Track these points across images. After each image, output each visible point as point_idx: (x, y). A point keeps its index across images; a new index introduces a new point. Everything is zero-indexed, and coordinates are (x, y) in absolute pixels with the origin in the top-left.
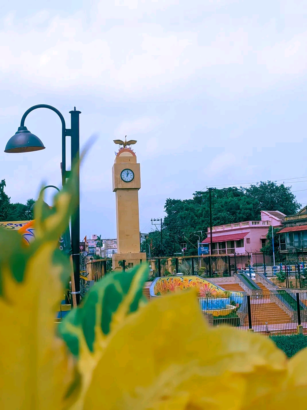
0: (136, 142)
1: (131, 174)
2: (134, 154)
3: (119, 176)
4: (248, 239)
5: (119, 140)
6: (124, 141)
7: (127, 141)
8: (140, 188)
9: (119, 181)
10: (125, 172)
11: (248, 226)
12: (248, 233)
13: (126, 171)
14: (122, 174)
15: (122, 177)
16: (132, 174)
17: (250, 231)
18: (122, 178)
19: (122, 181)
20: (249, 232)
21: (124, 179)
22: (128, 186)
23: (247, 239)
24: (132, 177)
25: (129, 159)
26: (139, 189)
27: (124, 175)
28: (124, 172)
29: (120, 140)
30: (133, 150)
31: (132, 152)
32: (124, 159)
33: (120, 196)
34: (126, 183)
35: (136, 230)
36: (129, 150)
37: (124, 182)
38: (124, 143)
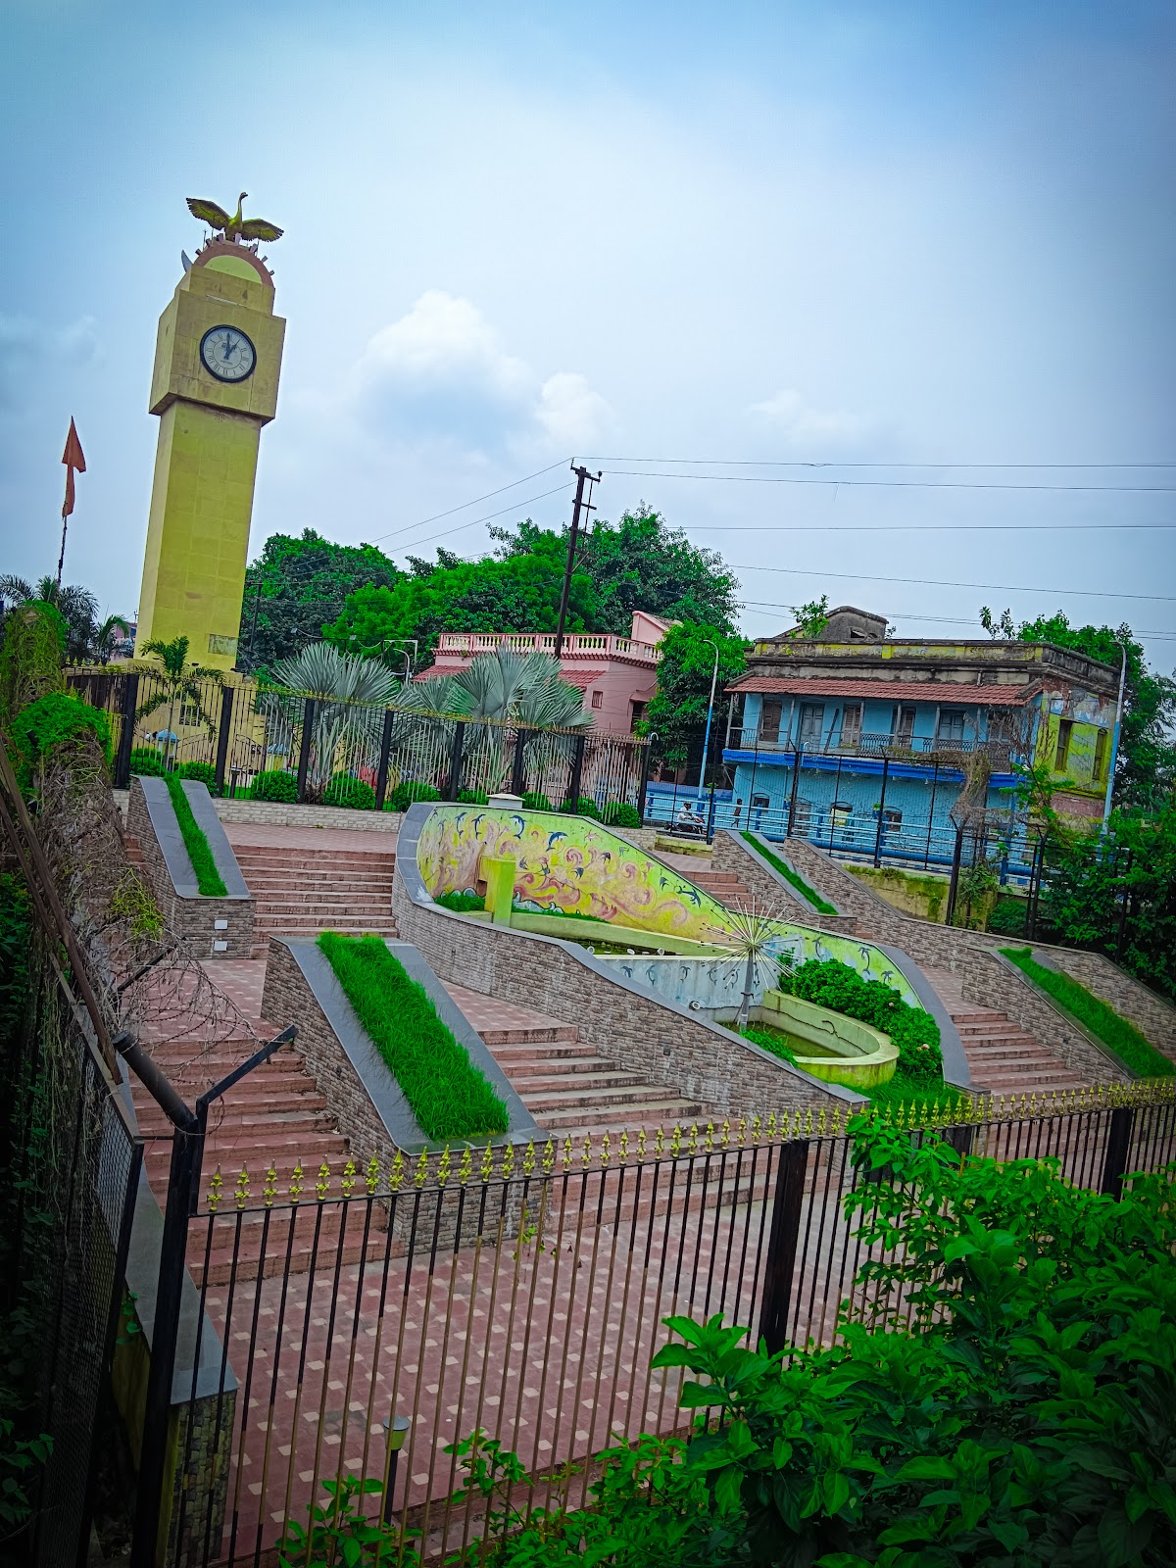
0: (278, 232)
1: (242, 350)
2: (266, 276)
3: (192, 349)
4: (597, 693)
5: (211, 206)
6: (232, 214)
7: (245, 218)
8: (271, 419)
9: (191, 367)
10: (221, 338)
11: (601, 651)
12: (600, 673)
13: (224, 334)
14: (208, 344)
15: (207, 355)
16: (248, 354)
17: (607, 670)
18: (202, 355)
19: (203, 368)
20: (602, 670)
21: (212, 365)
22: (224, 396)
23: (595, 692)
24: (247, 366)
25: (245, 290)
26: (266, 420)
27: (214, 348)
28: (214, 337)
29: (218, 204)
30: (265, 258)
31: (259, 265)
32: (224, 283)
33: (186, 432)
34: (218, 382)
35: (232, 580)
36: (249, 255)
37: (209, 377)
38: (231, 223)
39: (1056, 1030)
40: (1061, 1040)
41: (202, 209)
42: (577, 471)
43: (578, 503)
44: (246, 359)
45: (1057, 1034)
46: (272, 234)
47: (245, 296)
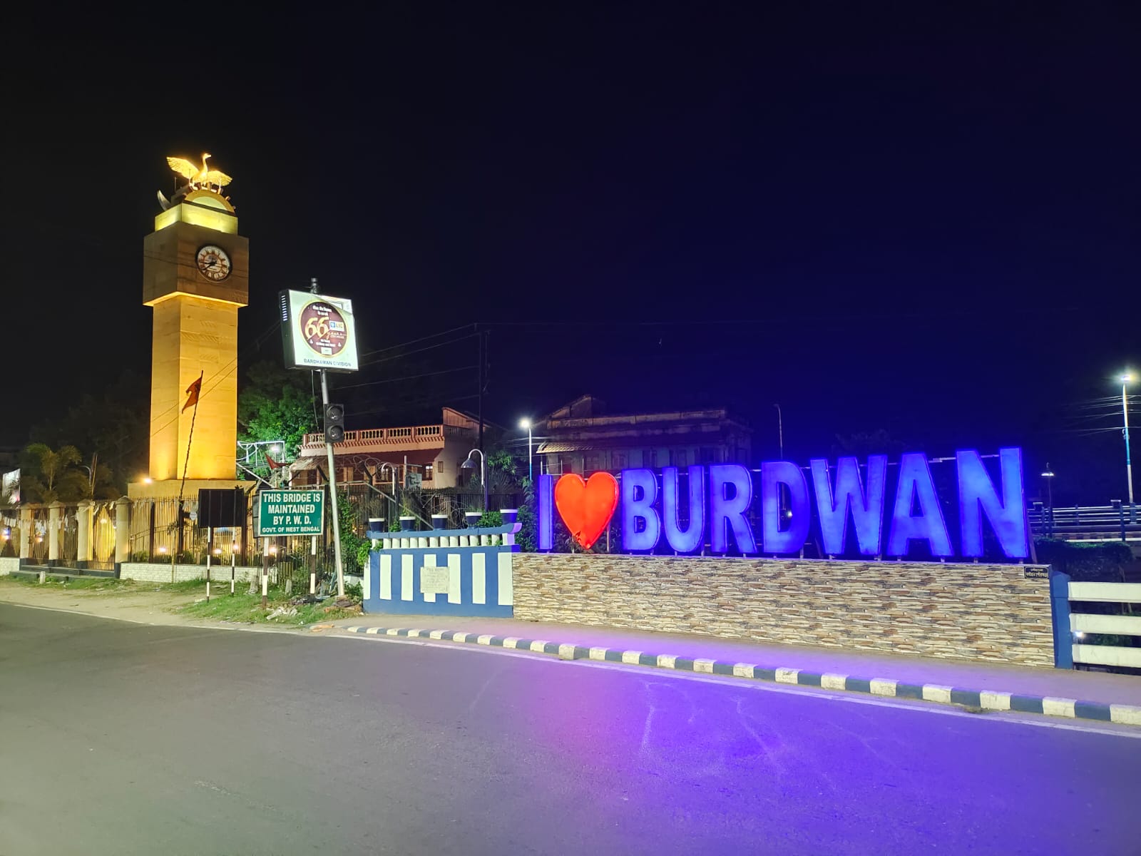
1: (222, 261)
3: (190, 260)
10: (208, 253)
11: (435, 436)
12: (439, 450)
13: (209, 250)
14: (200, 257)
15: (199, 263)
16: (226, 262)
17: (443, 447)
20: (439, 447)
24: (226, 271)
27: (205, 259)
28: (203, 252)
33: (189, 318)
44: (225, 267)
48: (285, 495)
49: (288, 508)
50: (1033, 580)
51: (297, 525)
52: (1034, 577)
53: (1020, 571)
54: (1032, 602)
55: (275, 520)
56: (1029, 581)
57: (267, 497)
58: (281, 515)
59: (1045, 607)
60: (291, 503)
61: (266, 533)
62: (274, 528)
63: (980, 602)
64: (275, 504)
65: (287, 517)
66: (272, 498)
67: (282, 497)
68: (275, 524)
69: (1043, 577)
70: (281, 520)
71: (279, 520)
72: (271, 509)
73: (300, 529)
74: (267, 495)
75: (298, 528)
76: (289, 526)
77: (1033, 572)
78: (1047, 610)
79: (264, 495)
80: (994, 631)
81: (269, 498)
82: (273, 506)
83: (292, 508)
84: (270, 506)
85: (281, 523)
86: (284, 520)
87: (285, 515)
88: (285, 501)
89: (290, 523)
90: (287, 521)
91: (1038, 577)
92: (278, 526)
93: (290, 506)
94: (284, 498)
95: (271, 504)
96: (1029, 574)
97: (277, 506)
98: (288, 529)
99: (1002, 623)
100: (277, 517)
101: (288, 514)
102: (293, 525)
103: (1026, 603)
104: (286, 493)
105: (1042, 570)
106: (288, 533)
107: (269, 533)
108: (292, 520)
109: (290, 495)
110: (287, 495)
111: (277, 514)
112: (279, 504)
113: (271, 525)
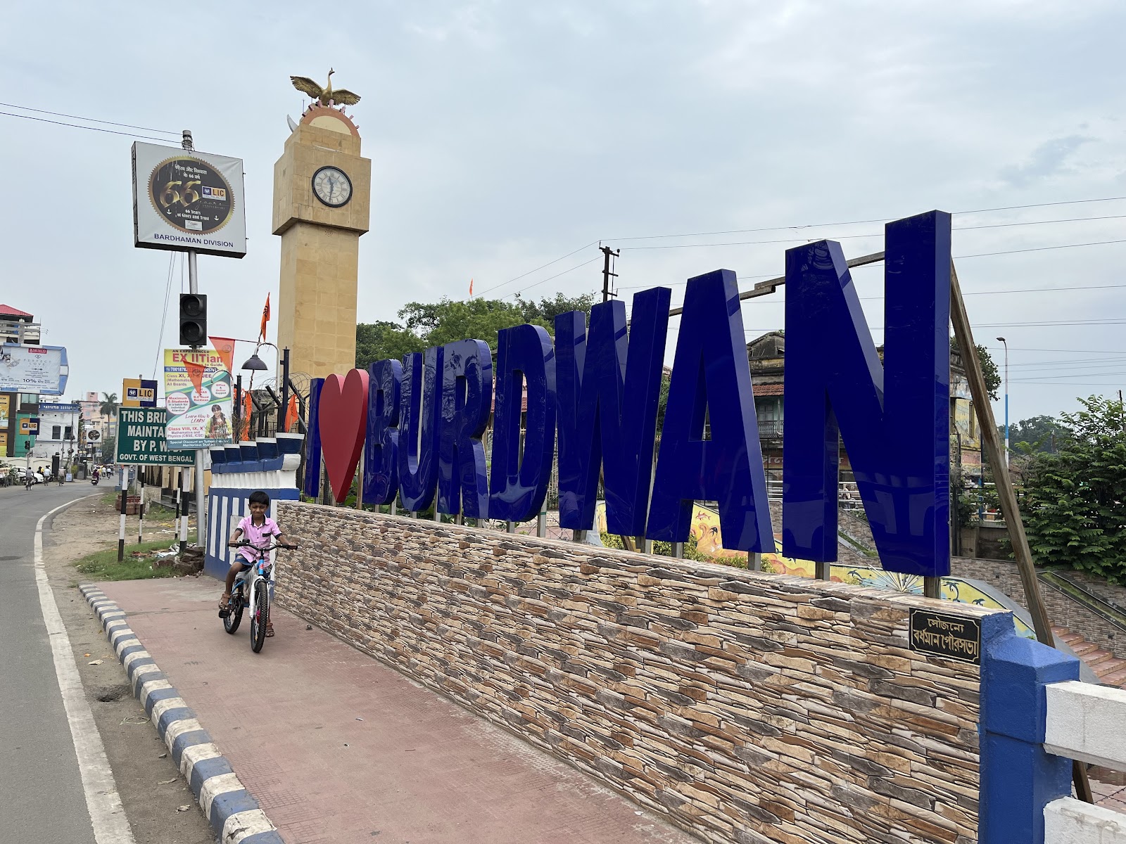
0: (357, 98)
1: (342, 183)
2: (354, 129)
3: (307, 185)
5: (308, 81)
6: (324, 87)
7: (333, 90)
8: (366, 232)
9: (306, 198)
10: (326, 176)
13: (328, 172)
14: (317, 180)
15: (317, 188)
16: (346, 186)
18: (314, 190)
19: (315, 198)
21: (321, 196)
22: (332, 217)
24: (346, 195)
25: (340, 140)
26: (361, 232)
27: (322, 183)
28: (321, 175)
29: (313, 80)
30: (352, 117)
31: (348, 122)
32: (325, 136)
33: (306, 245)
34: (327, 208)
35: (346, 351)
36: (340, 115)
37: (320, 204)
38: (324, 93)
39: (1101, 629)
40: (1106, 637)
41: (303, 83)
42: (604, 250)
43: (606, 272)
44: (343, 190)
45: (1102, 632)
46: (353, 99)
47: (340, 144)
48: (149, 413)
49: (153, 430)
50: (931, 660)
51: (163, 453)
52: (935, 648)
53: (897, 621)
54: (927, 735)
55: (135, 445)
56: (918, 660)
57: (127, 415)
58: (143, 439)
59: (963, 764)
60: (156, 424)
61: (124, 461)
62: (135, 455)
63: (791, 701)
64: (137, 424)
65: (151, 442)
66: (132, 416)
67: (145, 416)
68: (135, 449)
69: (961, 654)
70: (143, 445)
71: (141, 445)
72: (131, 431)
73: (167, 458)
74: (126, 412)
75: (165, 456)
76: (153, 453)
77: (934, 630)
78: (968, 774)
79: (123, 412)
80: (821, 801)
81: (130, 416)
82: (134, 427)
83: (158, 431)
84: (130, 427)
85: (143, 450)
86: (148, 446)
87: (148, 439)
88: (148, 421)
89: (155, 450)
90: (151, 446)
91: (948, 651)
92: (140, 452)
93: (156, 428)
94: (148, 417)
95: (132, 424)
96: (923, 635)
97: (139, 427)
98: (152, 458)
99: (841, 782)
100: (138, 441)
101: (152, 438)
102: (159, 453)
103: (908, 734)
104: (151, 411)
105: (959, 628)
106: (152, 462)
107: (128, 461)
108: (158, 446)
109: (155, 413)
110: (151, 413)
111: (139, 438)
112: (141, 425)
113: (132, 452)
